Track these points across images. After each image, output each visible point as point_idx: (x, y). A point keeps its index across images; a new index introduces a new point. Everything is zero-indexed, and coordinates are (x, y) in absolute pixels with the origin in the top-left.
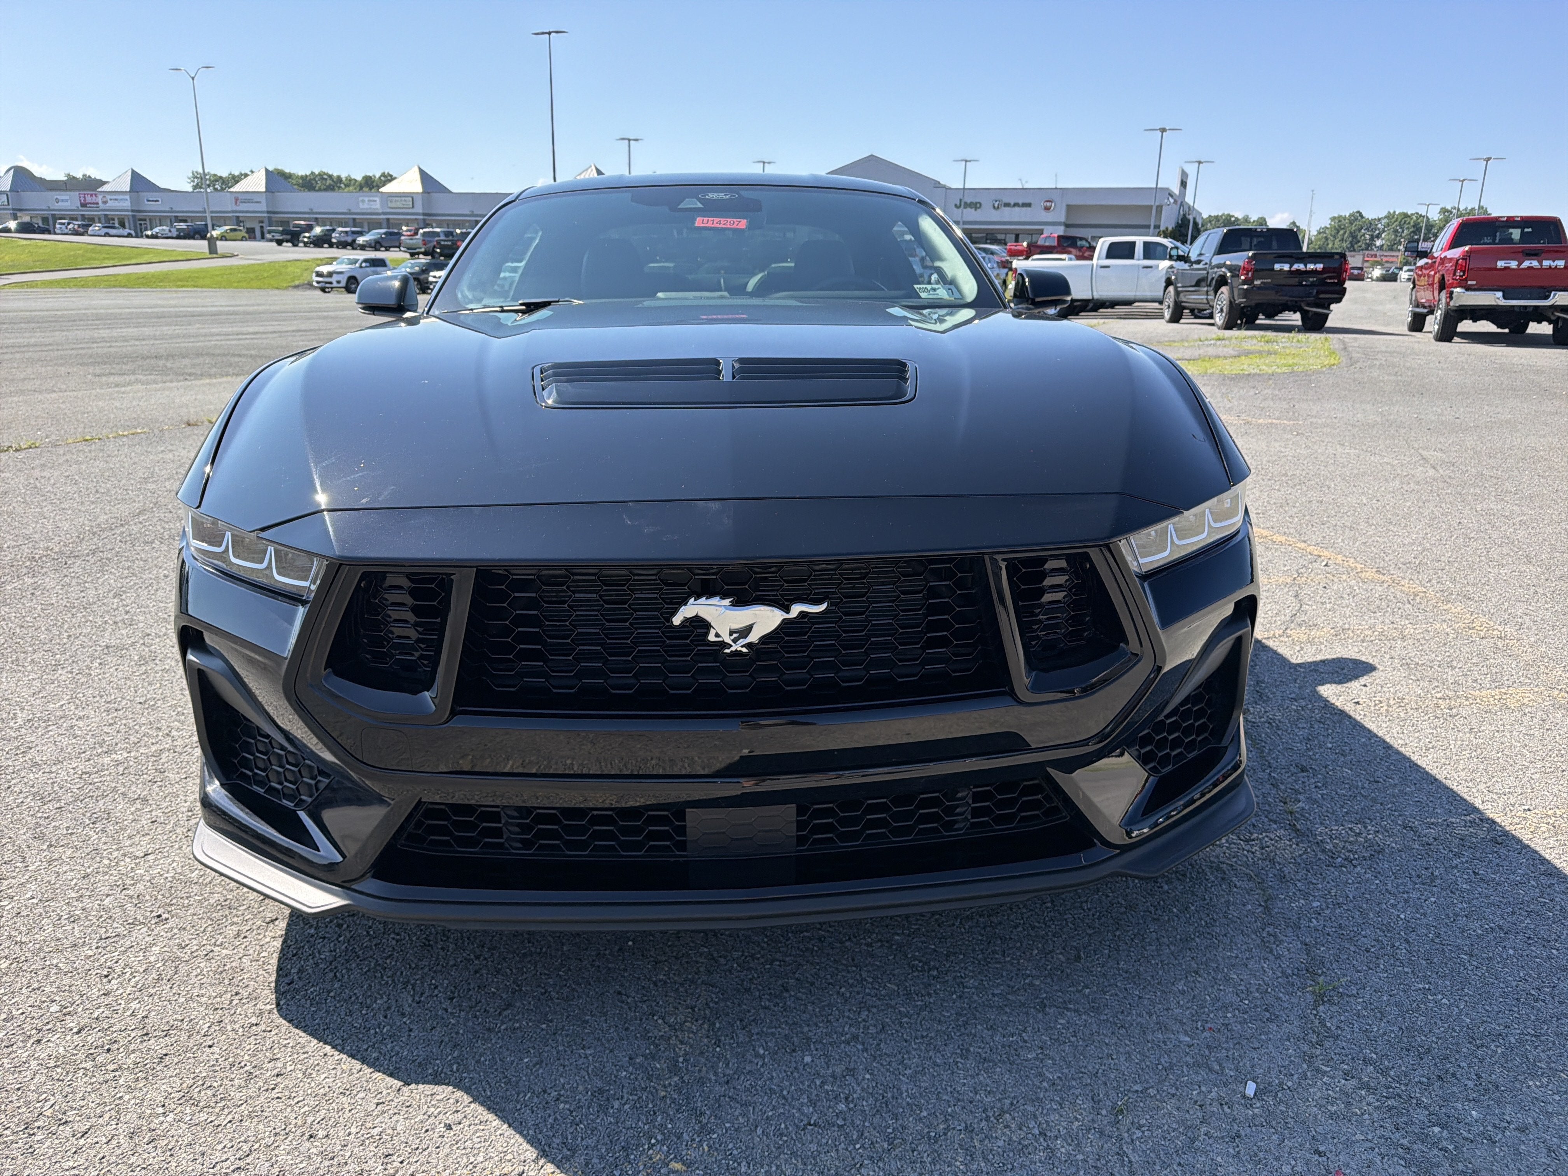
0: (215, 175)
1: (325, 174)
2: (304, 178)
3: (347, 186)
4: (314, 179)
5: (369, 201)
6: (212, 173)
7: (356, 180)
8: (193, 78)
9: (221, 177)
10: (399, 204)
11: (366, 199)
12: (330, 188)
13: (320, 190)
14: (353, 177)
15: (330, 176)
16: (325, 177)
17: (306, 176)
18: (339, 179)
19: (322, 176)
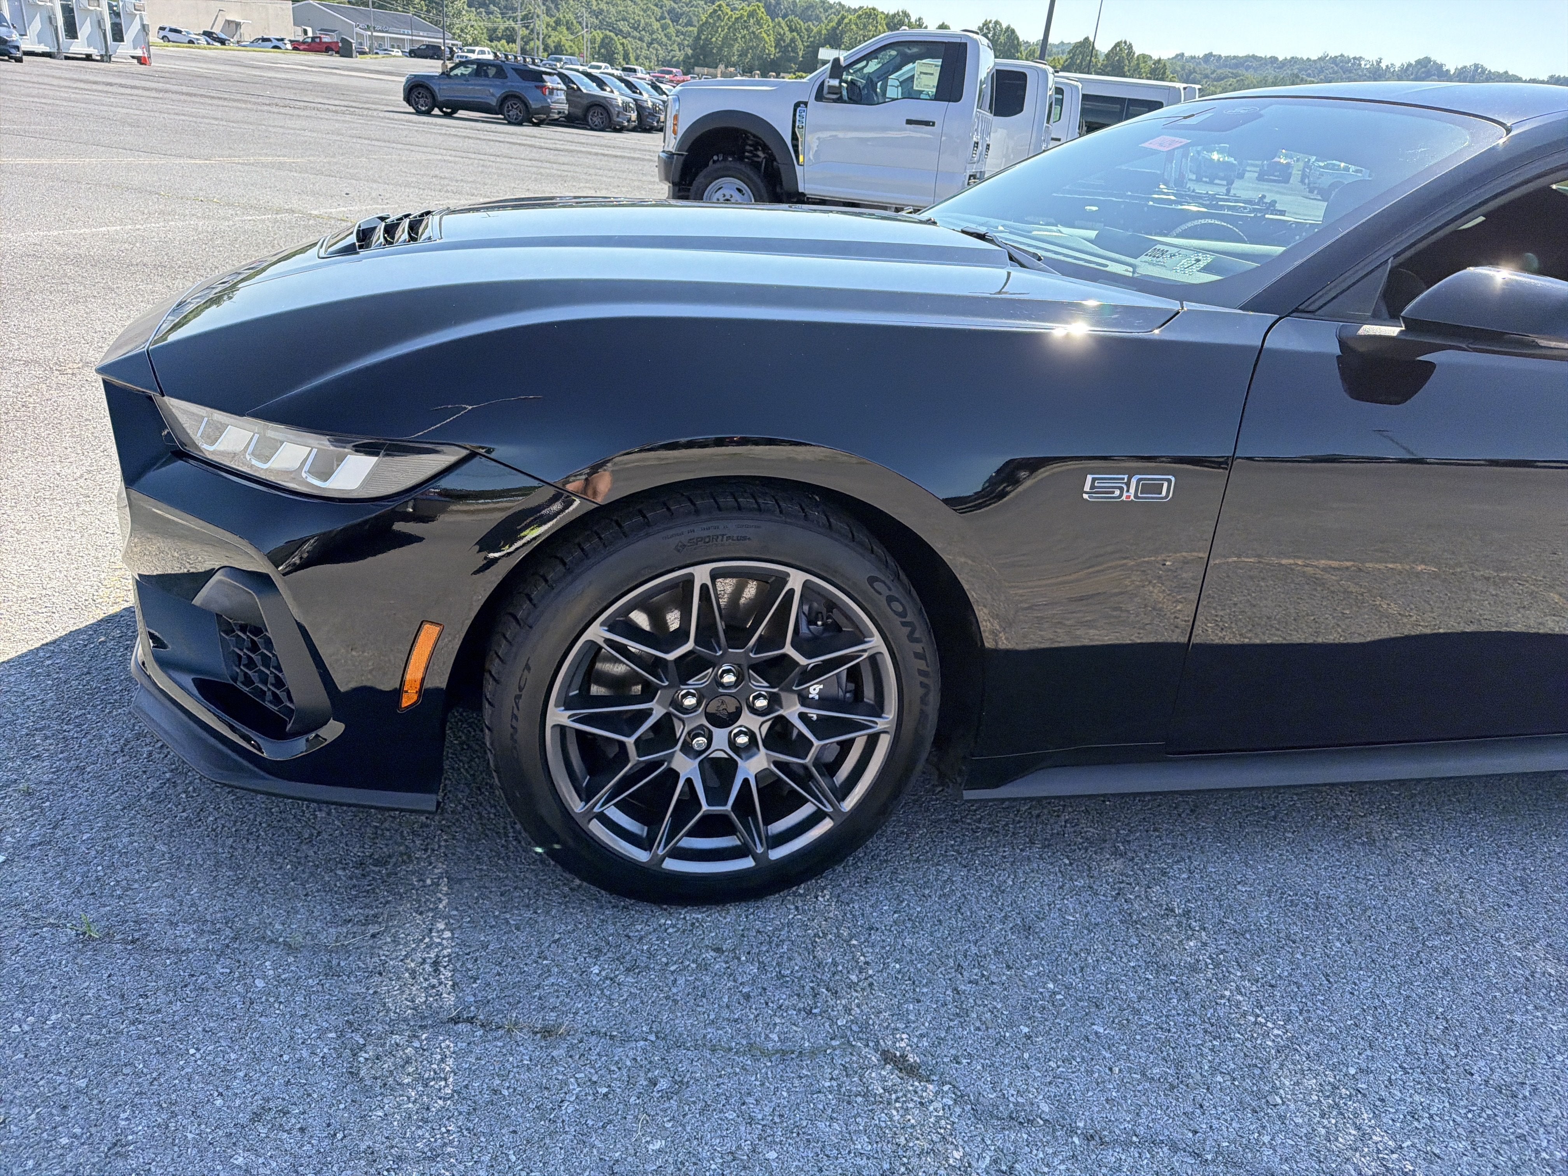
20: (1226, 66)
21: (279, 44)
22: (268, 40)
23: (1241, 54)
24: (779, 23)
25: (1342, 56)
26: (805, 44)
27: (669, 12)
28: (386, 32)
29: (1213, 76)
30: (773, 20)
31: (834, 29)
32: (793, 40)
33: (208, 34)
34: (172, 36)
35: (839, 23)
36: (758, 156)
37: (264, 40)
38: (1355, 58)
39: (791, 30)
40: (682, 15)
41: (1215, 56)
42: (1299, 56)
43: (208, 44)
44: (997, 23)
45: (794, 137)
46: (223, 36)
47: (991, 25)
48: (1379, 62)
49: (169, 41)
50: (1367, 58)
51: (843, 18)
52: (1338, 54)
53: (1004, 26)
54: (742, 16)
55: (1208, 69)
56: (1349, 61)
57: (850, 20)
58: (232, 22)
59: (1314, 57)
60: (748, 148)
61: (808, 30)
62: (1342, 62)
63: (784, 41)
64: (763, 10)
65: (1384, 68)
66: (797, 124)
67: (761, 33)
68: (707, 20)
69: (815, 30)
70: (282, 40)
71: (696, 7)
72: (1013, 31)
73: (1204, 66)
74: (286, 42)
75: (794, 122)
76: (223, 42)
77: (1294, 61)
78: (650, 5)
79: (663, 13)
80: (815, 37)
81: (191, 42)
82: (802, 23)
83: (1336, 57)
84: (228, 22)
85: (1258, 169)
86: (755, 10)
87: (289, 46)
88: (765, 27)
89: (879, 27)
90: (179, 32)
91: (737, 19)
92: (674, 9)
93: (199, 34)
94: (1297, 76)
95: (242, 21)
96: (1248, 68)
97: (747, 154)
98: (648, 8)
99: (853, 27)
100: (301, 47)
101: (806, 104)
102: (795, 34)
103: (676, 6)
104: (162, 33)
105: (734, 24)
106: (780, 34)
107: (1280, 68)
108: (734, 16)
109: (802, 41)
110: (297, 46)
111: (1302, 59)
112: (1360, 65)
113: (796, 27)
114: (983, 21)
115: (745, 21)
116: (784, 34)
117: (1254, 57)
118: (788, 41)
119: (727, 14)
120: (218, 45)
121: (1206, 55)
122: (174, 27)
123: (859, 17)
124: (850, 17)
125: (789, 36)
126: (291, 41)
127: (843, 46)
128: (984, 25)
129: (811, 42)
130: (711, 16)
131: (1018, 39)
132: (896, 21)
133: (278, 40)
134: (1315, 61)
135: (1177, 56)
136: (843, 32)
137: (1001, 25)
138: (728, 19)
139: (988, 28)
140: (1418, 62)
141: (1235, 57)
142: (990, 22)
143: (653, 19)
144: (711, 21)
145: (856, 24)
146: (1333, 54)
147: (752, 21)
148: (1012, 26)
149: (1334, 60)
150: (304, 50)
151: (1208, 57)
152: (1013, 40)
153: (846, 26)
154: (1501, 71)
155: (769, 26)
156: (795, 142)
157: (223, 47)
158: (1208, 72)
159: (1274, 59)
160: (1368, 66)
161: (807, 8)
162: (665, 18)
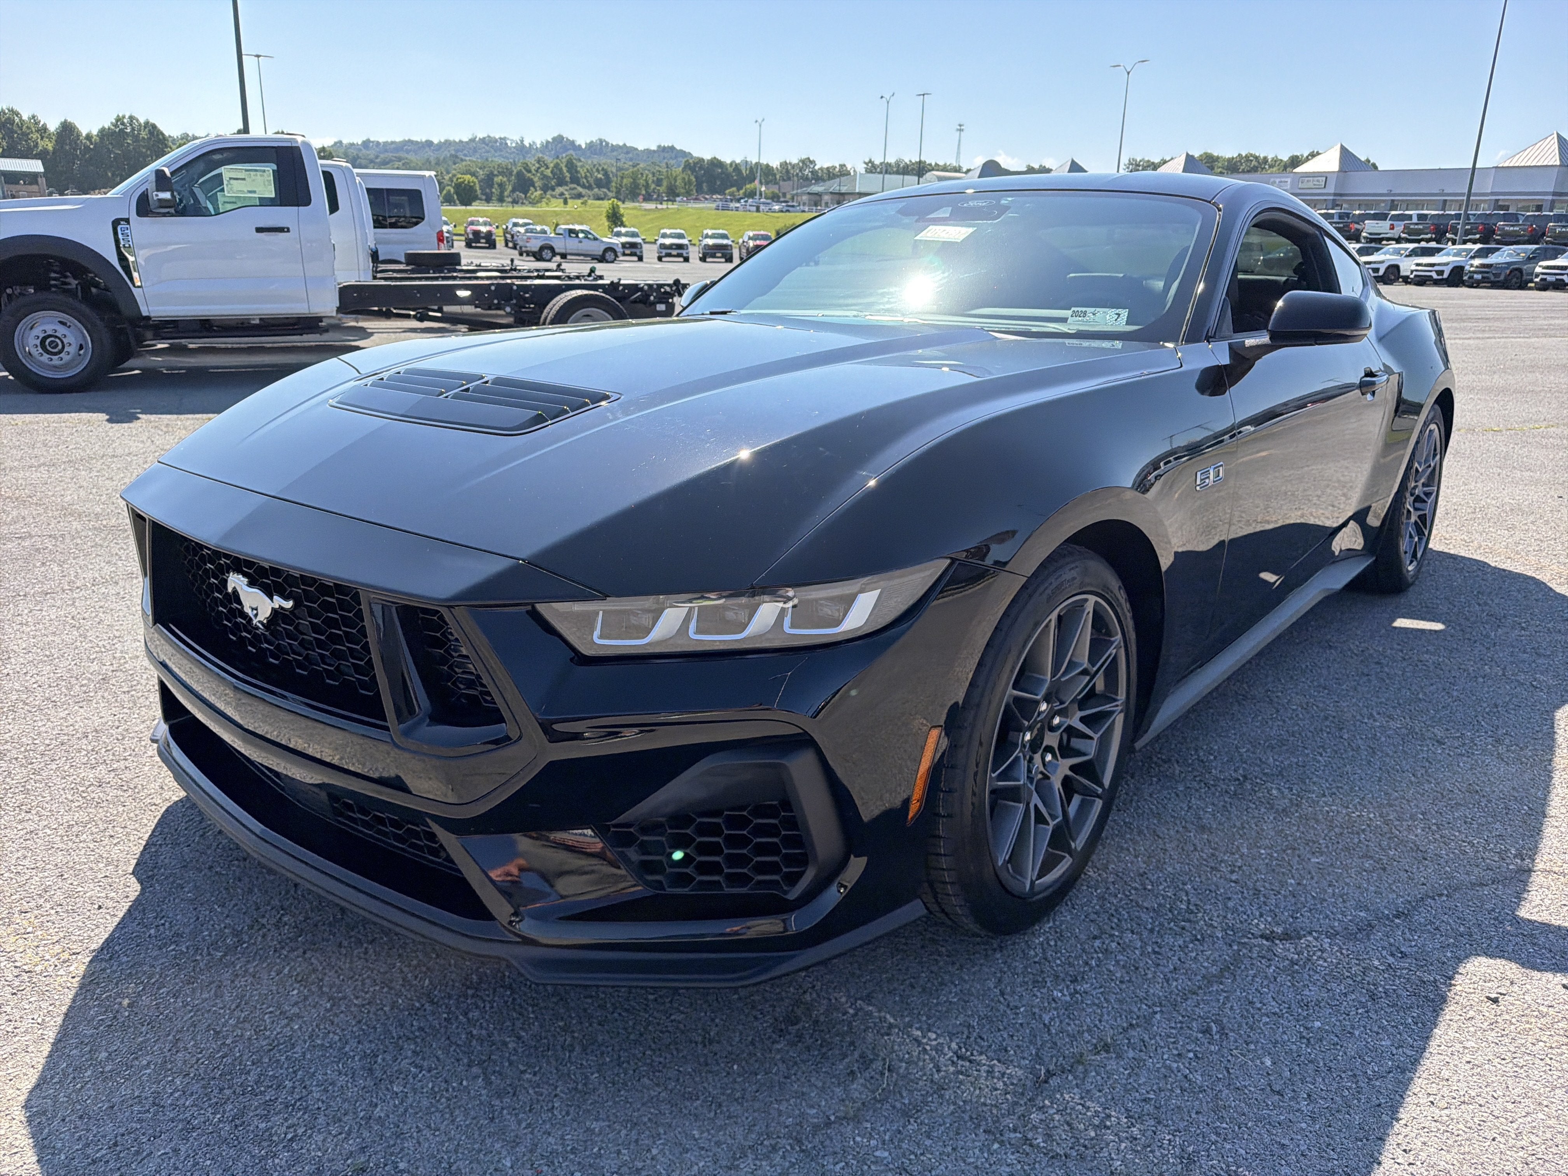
0: (1148, 161)
1: (1251, 155)
2: (1230, 160)
3: (1271, 166)
4: (1240, 161)
5: (1281, 182)
6: (1146, 159)
7: (1281, 160)
8: (1128, 73)
9: (1153, 163)
10: (1311, 185)
11: (1278, 180)
12: (1254, 170)
13: (1243, 172)
14: (1279, 158)
15: (1256, 158)
16: (1251, 158)
17: (1233, 158)
18: (1265, 160)
19: (1248, 158)
20: (386, 151)
23: (398, 139)
25: (489, 136)
29: (378, 160)
36: (69, 284)
38: (501, 138)
41: (373, 142)
42: (451, 139)
45: (122, 259)
47: (125, 121)
48: (522, 141)
50: (511, 138)
52: (485, 135)
53: (142, 121)
55: (371, 154)
56: (496, 141)
59: (465, 139)
60: (53, 275)
62: (490, 141)
65: (528, 145)
66: (122, 243)
72: (154, 126)
73: (364, 151)
75: (117, 241)
77: (448, 143)
83: (484, 138)
85: (463, 238)
94: (457, 157)
96: (408, 152)
97: (53, 282)
101: (127, 221)
107: (437, 150)
111: (455, 141)
112: (506, 144)
117: (410, 141)
121: (364, 142)
131: (163, 134)
134: (466, 142)
135: (336, 143)
137: (137, 120)
139: (123, 124)
140: (554, 139)
141: (392, 143)
142: (124, 117)
146: (480, 135)
148: (152, 121)
149: (483, 140)
151: (366, 143)
152: (158, 135)
154: (621, 144)
156: (124, 264)
158: (372, 156)
159: (429, 143)
160: (514, 145)
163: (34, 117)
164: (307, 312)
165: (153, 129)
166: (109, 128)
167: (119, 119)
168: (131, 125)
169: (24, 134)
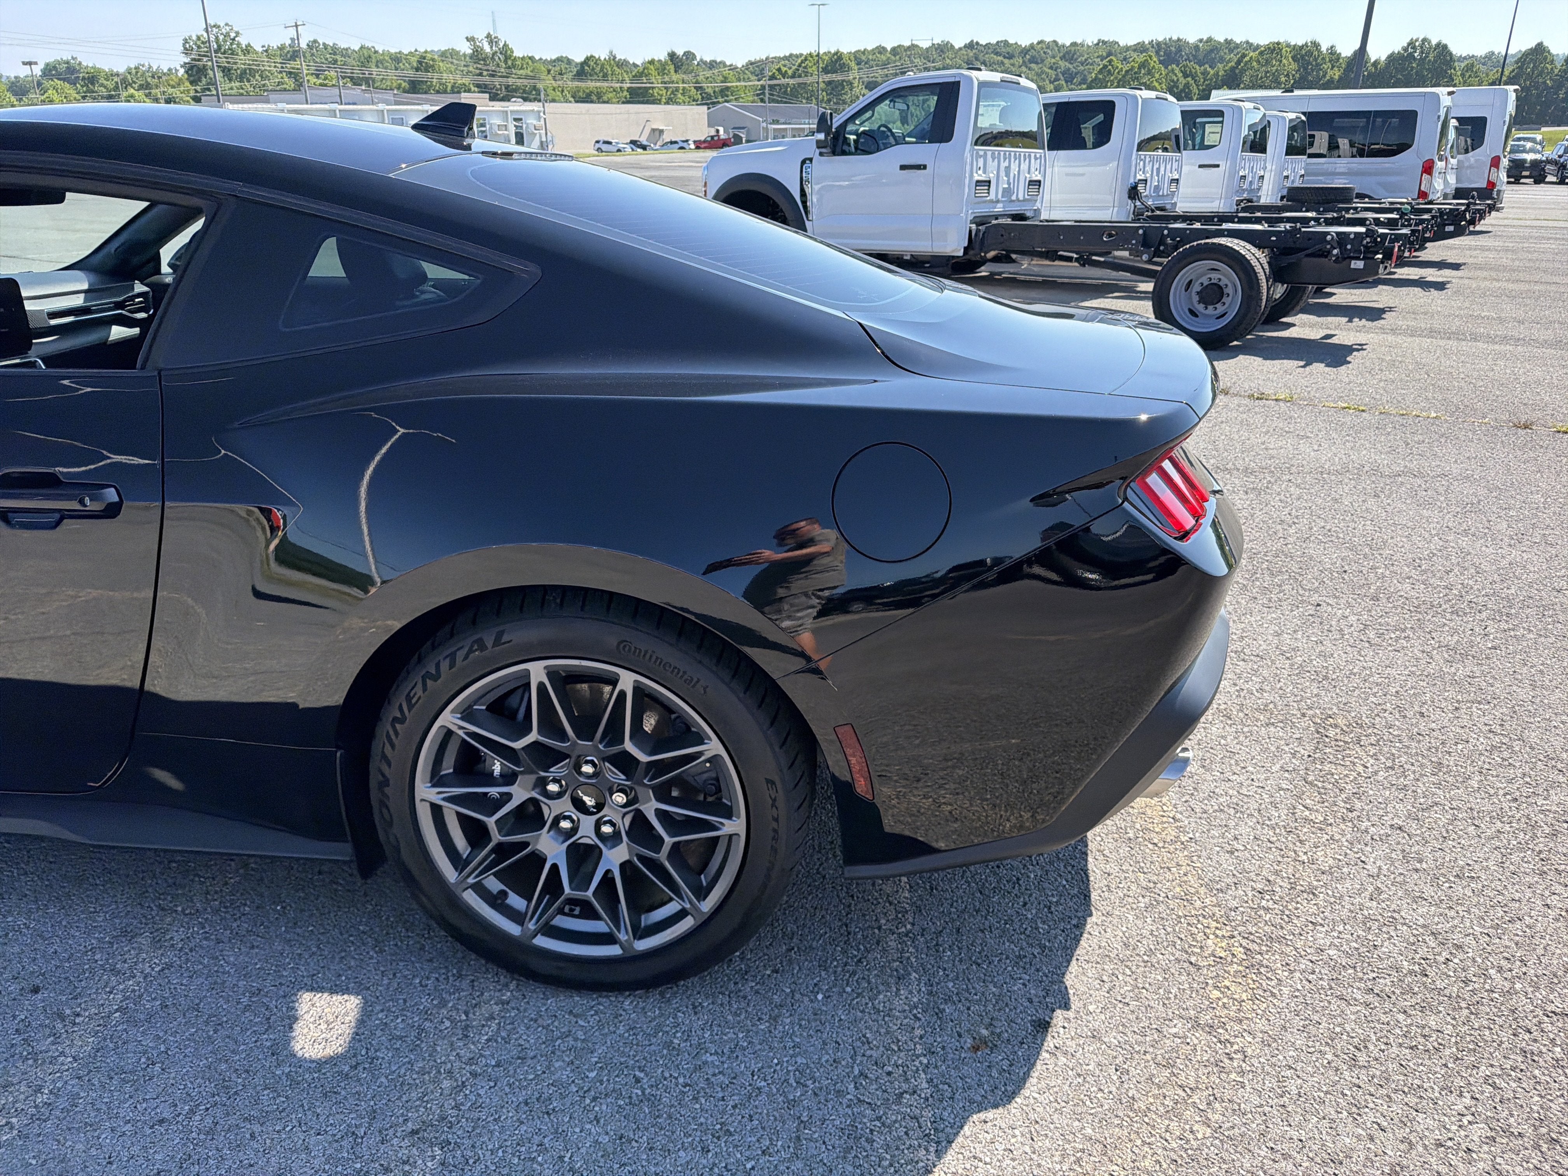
21: (685, 145)
22: (676, 142)
24: (1173, 70)
26: (1201, 88)
27: (1063, 74)
28: (789, 124)
30: (1166, 68)
31: (1233, 69)
32: (1187, 85)
33: (633, 142)
34: (605, 147)
35: (1239, 62)
37: (672, 143)
39: (1185, 76)
40: (1076, 74)
43: (633, 150)
44: (1424, 40)
46: (645, 143)
47: (1417, 44)
49: (602, 152)
51: (1244, 56)
54: (1133, 68)
57: (1251, 58)
58: (656, 129)
61: (1205, 73)
63: (1177, 87)
64: (1155, 59)
67: (1152, 82)
68: (1096, 77)
69: (1212, 72)
70: (687, 141)
71: (1092, 64)
72: (1445, 47)
74: (690, 142)
76: (644, 148)
78: (1045, 68)
79: (1057, 75)
80: (1211, 80)
81: (619, 151)
82: (1198, 67)
84: (654, 130)
86: (1147, 60)
87: (692, 146)
88: (1157, 76)
89: (1284, 61)
90: (609, 143)
91: (1127, 72)
92: (1069, 69)
93: (627, 144)
95: (665, 128)
98: (1042, 72)
99: (1255, 64)
100: (703, 146)
101: (811, 160)
102: (1189, 79)
103: (1071, 66)
104: (597, 146)
105: (1124, 76)
106: (1173, 81)
108: (1124, 70)
109: (1197, 85)
110: (699, 145)
113: (1190, 71)
114: (1408, 40)
115: (1135, 73)
116: (1178, 80)
118: (1181, 87)
119: (1117, 67)
120: (639, 150)
122: (606, 139)
123: (1261, 53)
124: (1251, 54)
125: (1183, 81)
126: (695, 142)
127: (1242, 86)
128: (1409, 44)
129: (1207, 85)
130: (1100, 72)
132: (1304, 52)
133: (683, 141)
136: (1243, 71)
137: (1429, 42)
138: (1118, 73)
139: (1414, 48)
142: (1417, 40)
143: (1048, 82)
144: (1101, 76)
145: (1258, 62)
147: (1143, 72)
148: (1444, 42)
150: (705, 148)
153: (1245, 65)
155: (1161, 74)
157: (645, 152)
161: (1212, 51)
162: (1059, 80)
163: (1332, 47)
164: (930, 250)
165: (1442, 49)
166: (1399, 52)
167: (1411, 43)
168: (1422, 47)
169: (1317, 65)
